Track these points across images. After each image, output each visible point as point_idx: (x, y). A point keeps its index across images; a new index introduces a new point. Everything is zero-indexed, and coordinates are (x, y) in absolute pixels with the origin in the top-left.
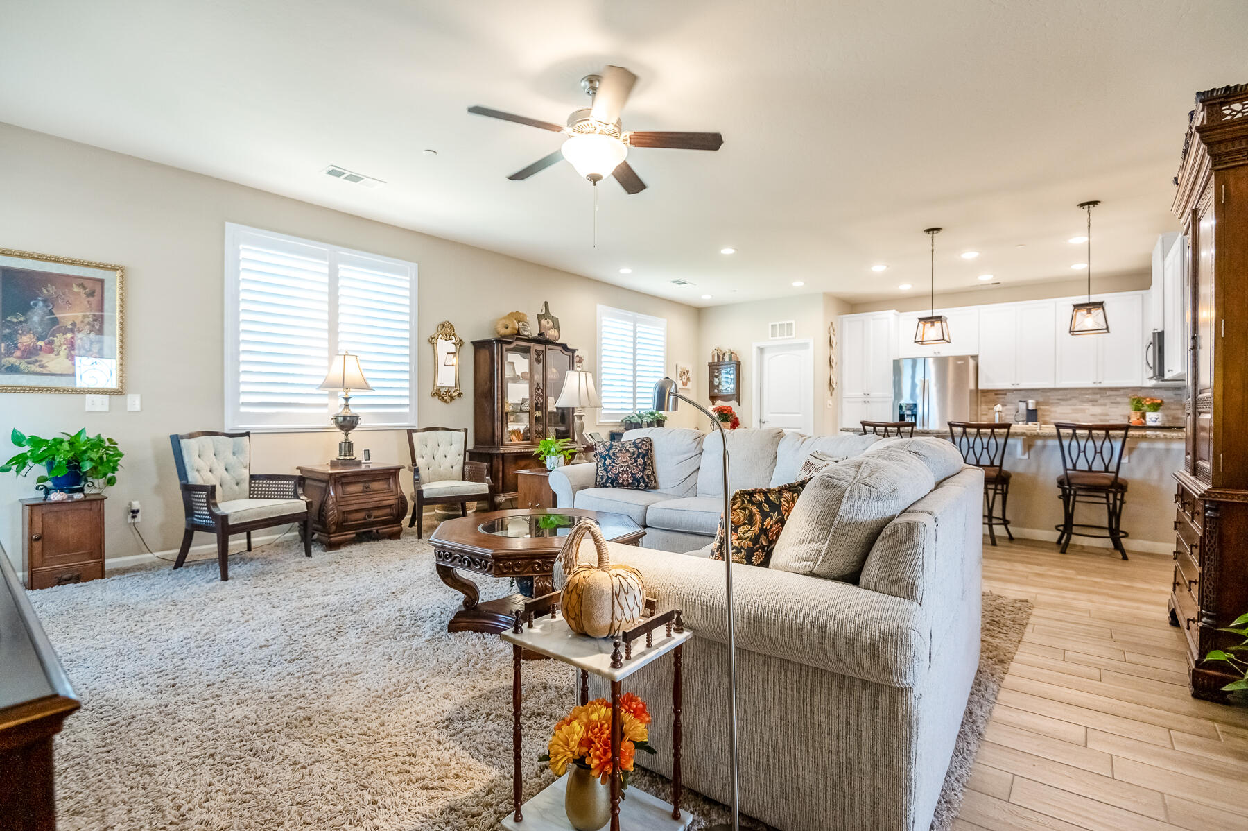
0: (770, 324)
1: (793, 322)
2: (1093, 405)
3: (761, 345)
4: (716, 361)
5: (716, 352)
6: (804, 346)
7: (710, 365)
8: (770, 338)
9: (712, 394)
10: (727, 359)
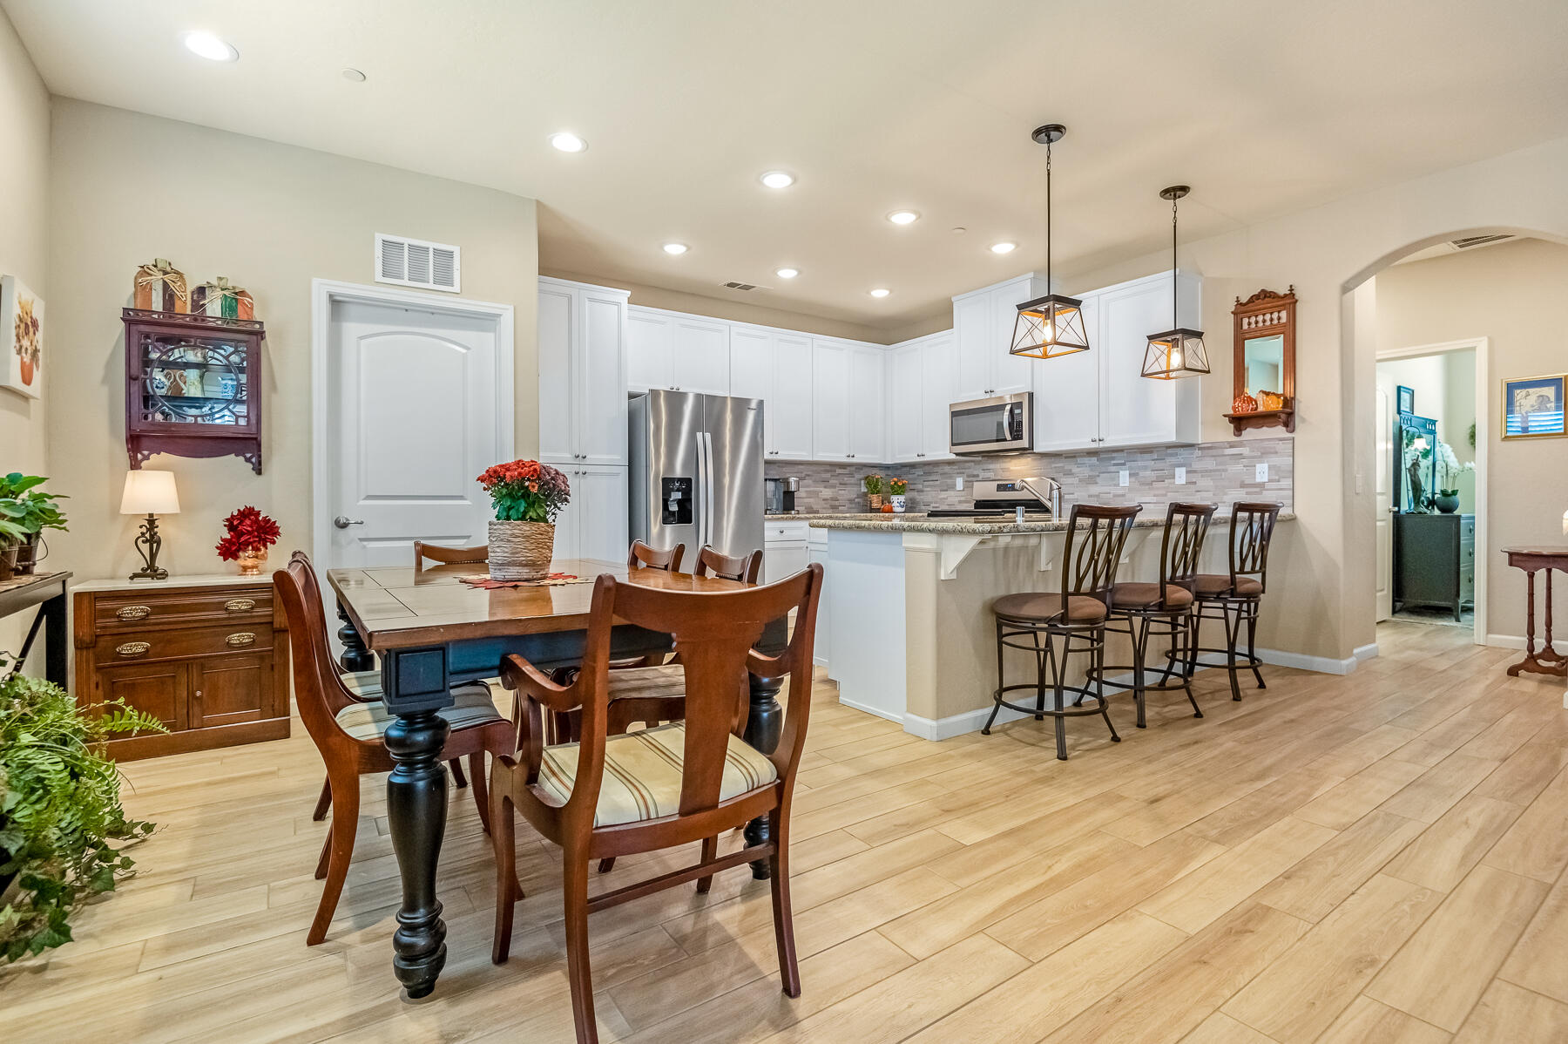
0: (379, 238)
1: (456, 250)
2: (825, 487)
3: (344, 288)
4: (157, 304)
5: (160, 275)
6: (484, 321)
7: (133, 320)
8: (379, 277)
9: (138, 427)
10: (214, 308)
